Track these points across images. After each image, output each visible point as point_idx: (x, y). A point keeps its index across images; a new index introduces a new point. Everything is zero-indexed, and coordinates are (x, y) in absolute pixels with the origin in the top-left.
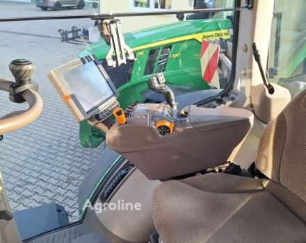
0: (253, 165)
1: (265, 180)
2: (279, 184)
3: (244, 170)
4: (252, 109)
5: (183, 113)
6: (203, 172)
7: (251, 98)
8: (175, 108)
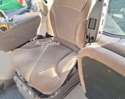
0: (47, 33)
1: (52, 38)
2: (57, 37)
3: (44, 36)
4: (41, 12)
5: (11, 20)
6: (29, 42)
7: (39, 7)
8: (7, 18)
